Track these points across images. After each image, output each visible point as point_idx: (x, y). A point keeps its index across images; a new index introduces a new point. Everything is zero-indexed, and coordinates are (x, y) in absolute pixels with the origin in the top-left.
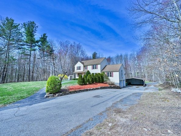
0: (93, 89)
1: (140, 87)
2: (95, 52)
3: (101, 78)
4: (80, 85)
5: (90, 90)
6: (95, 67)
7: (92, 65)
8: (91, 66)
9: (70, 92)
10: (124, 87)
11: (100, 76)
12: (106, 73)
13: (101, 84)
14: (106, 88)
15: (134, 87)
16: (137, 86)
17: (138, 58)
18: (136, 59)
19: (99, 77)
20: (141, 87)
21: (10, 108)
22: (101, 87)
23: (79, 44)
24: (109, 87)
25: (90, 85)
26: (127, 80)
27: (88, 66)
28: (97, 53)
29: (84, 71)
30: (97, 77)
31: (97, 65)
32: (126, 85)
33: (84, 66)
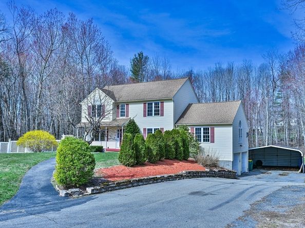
0: (170, 178)
1: (290, 175)
2: (141, 55)
3: (181, 144)
4: (128, 165)
5: (163, 179)
6: (153, 108)
7: (144, 102)
8: (142, 105)
9: (119, 184)
10: (244, 174)
11: (179, 139)
12: (192, 129)
13: (181, 163)
14: (201, 176)
15: (274, 173)
16: (281, 172)
17: (282, 81)
18: (278, 83)
19: (176, 143)
20: (293, 174)
21: (14, 217)
22: (189, 173)
23: (91, 21)
24: (207, 172)
25: (156, 167)
26: (252, 153)
27: (130, 106)
28: (146, 58)
29: (114, 120)
30: (171, 143)
31: (162, 101)
32: (250, 170)
33: (117, 105)
